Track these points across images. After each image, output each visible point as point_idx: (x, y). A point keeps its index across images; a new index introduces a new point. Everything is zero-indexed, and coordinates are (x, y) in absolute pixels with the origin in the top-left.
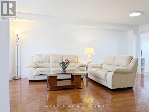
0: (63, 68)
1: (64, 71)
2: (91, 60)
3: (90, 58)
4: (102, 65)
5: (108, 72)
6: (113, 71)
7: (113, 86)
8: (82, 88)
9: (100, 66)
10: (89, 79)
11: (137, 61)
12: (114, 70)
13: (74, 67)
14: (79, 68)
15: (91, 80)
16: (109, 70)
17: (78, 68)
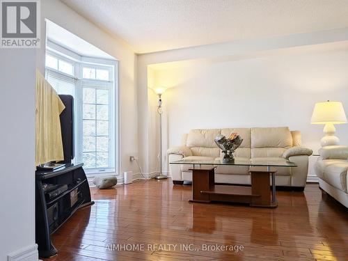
0: (225, 152)
1: (228, 160)
3: (331, 133)
8: (275, 208)
14: (290, 159)
17: (287, 158)
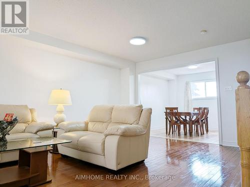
2: (63, 116)
3: (61, 112)
4: (87, 124)
5: (106, 136)
6: (118, 133)
7: (118, 164)
9: (83, 125)
10: (60, 156)
11: (151, 113)
12: (120, 132)
13: (24, 132)
14: (38, 133)
15: (65, 158)
16: (111, 132)
17: (36, 133)
